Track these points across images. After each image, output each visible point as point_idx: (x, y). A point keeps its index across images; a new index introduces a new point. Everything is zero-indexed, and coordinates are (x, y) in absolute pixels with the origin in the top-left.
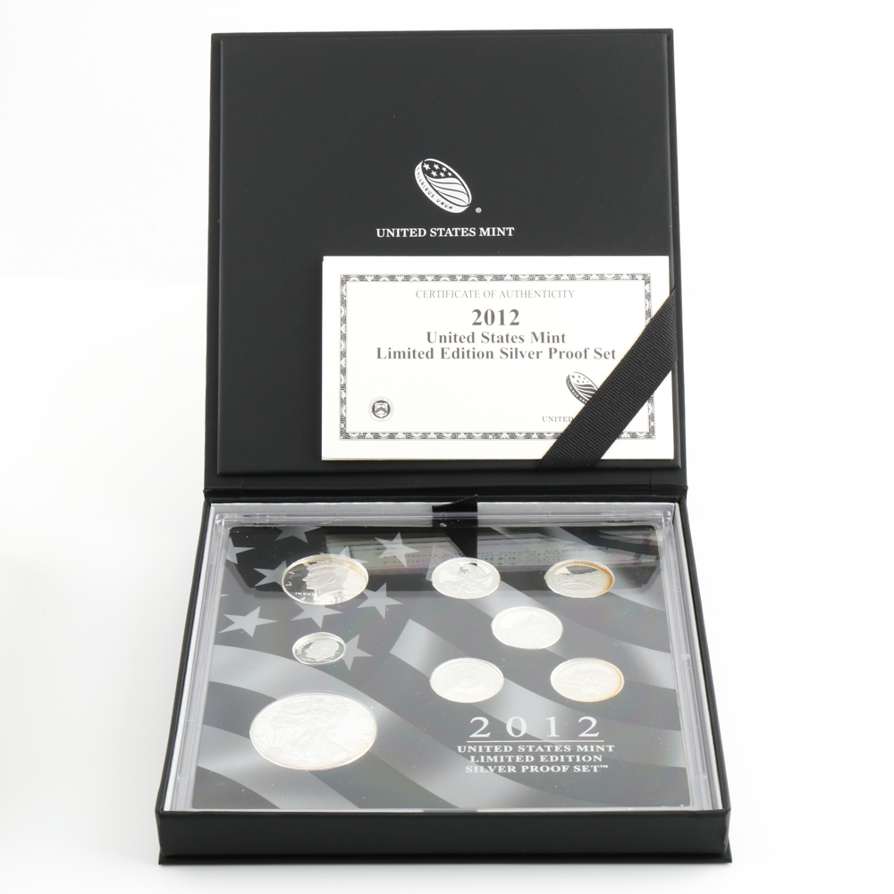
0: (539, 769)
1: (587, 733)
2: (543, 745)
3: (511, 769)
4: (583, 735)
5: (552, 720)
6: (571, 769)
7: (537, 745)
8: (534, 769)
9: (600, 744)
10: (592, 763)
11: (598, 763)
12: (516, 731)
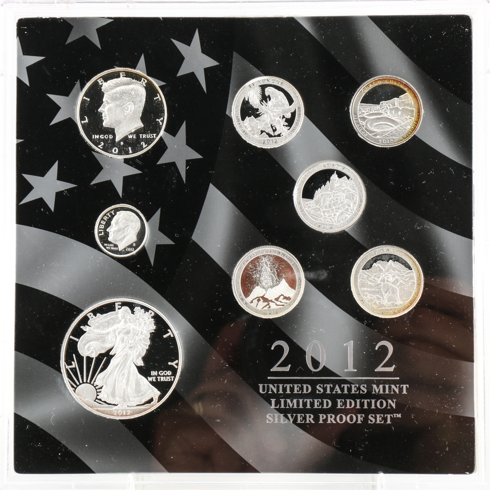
0: (335, 419)
1: (384, 366)
2: (341, 382)
3: (310, 419)
4: (380, 369)
5: (351, 344)
6: (366, 419)
7: (335, 382)
8: (331, 419)
9: (395, 382)
10: (385, 411)
11: (391, 411)
12: (315, 363)
